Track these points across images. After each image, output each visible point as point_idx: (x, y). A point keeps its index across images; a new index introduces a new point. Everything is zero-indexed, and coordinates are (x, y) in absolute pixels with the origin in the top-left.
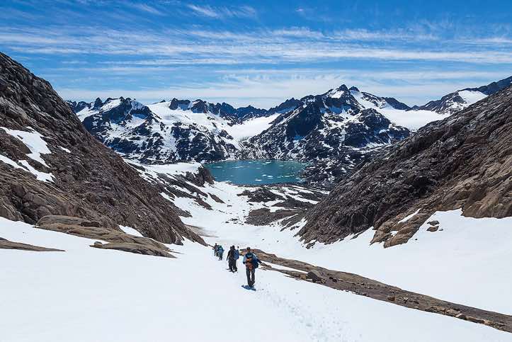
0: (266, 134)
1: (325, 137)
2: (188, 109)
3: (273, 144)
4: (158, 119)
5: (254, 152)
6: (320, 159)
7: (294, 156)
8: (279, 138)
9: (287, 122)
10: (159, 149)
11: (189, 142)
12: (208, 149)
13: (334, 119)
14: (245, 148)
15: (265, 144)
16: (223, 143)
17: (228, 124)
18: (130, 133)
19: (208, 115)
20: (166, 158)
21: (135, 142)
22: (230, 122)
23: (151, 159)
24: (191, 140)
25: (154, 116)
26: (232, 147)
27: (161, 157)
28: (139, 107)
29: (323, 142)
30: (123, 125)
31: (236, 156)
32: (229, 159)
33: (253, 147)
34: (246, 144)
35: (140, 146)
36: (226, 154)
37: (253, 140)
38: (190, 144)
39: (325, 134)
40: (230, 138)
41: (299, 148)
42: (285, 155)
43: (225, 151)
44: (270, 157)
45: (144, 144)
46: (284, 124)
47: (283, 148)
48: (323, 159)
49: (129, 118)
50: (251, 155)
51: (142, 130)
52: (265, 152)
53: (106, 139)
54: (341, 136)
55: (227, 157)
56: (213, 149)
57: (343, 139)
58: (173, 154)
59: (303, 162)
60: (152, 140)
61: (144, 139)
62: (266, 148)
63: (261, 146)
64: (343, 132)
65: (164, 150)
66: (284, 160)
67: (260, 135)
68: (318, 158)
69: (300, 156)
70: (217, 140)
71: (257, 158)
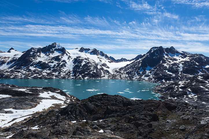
0: (129, 66)
1: (168, 68)
2: (89, 53)
3: (133, 71)
4: (68, 54)
5: (120, 75)
6: (166, 81)
7: (147, 78)
8: (136, 68)
9: (142, 60)
10: (62, 68)
11: (81, 66)
12: (92, 71)
13: (171, 59)
14: (115, 73)
15: (127, 71)
16: (102, 69)
17: (109, 62)
18: (50, 59)
19: (98, 56)
20: (64, 74)
21: (50, 64)
22: (110, 61)
23: (55, 74)
24: (82, 65)
25: (67, 52)
26: (108, 72)
27: (61, 73)
28: (60, 48)
29: (167, 71)
30: (48, 56)
31: (109, 77)
32: (104, 78)
33: (120, 73)
34: (116, 71)
35: (52, 66)
36: (103, 75)
37: (121, 69)
38: (81, 67)
39: (168, 66)
40: (108, 67)
41: (149, 74)
42: (140, 78)
43: (103, 73)
44: (130, 78)
45: (55, 65)
46: (140, 61)
47: (138, 74)
48: (168, 82)
49: (53, 52)
50: (118, 77)
51: (57, 59)
52: (127, 75)
53: (35, 61)
54: (179, 67)
55: (103, 77)
56: (95, 71)
57: (182, 70)
58: (69, 72)
59: (154, 83)
60: (60, 64)
61: (56, 63)
62: (128, 73)
63: (125, 72)
64: (181, 65)
65: (65, 69)
66: (140, 81)
67: (125, 67)
68: (164, 81)
69: (151, 79)
70: (99, 67)
71: (122, 79)
